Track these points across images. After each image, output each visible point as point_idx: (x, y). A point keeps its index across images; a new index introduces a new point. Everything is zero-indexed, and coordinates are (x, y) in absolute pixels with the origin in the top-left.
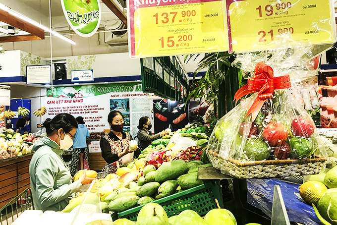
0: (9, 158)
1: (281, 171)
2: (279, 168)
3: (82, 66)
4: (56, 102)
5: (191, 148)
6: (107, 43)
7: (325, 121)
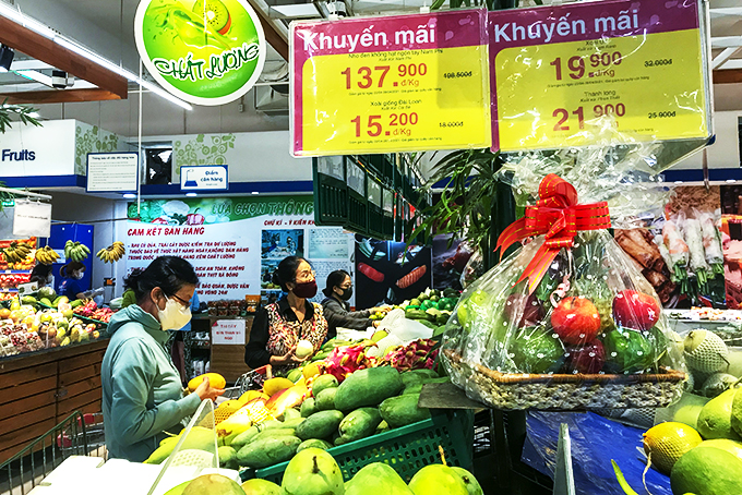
0: (42, 349)
1: (586, 398)
2: (581, 390)
3: (205, 157)
4: (146, 232)
5: (417, 343)
6: (260, 108)
7: (735, 294)
